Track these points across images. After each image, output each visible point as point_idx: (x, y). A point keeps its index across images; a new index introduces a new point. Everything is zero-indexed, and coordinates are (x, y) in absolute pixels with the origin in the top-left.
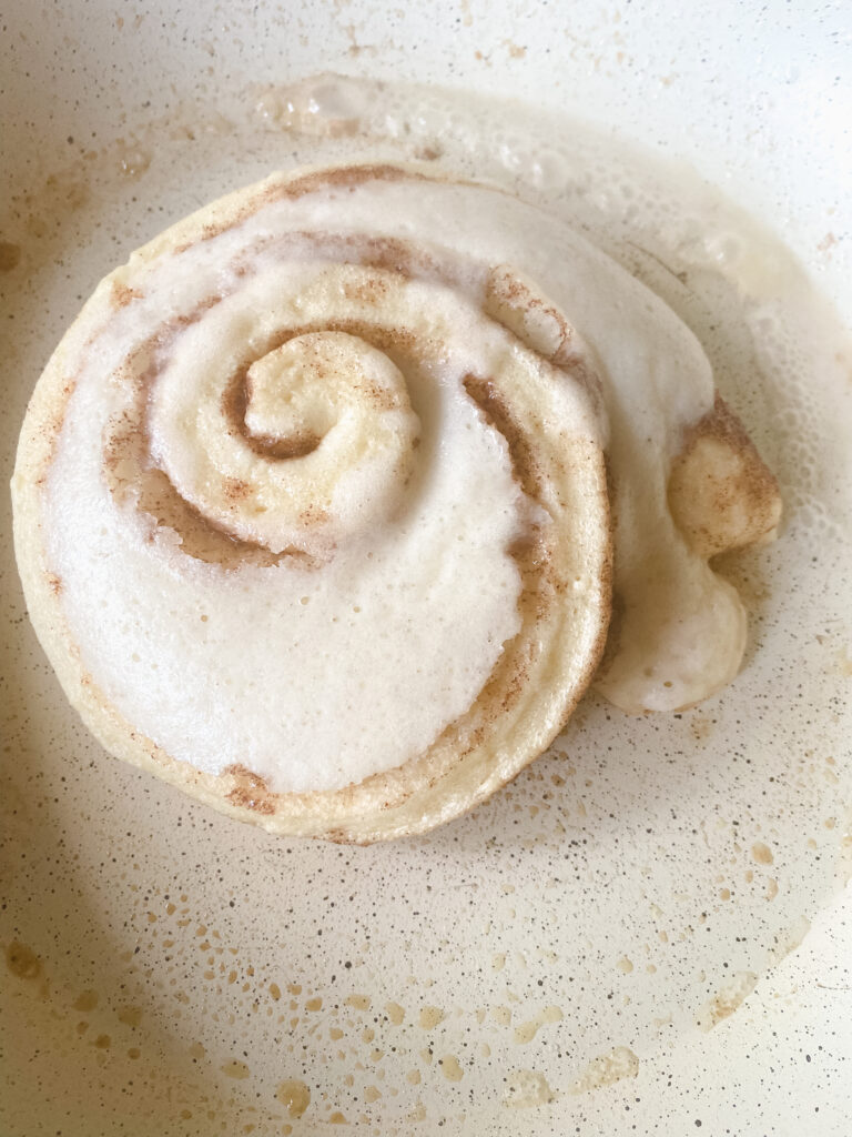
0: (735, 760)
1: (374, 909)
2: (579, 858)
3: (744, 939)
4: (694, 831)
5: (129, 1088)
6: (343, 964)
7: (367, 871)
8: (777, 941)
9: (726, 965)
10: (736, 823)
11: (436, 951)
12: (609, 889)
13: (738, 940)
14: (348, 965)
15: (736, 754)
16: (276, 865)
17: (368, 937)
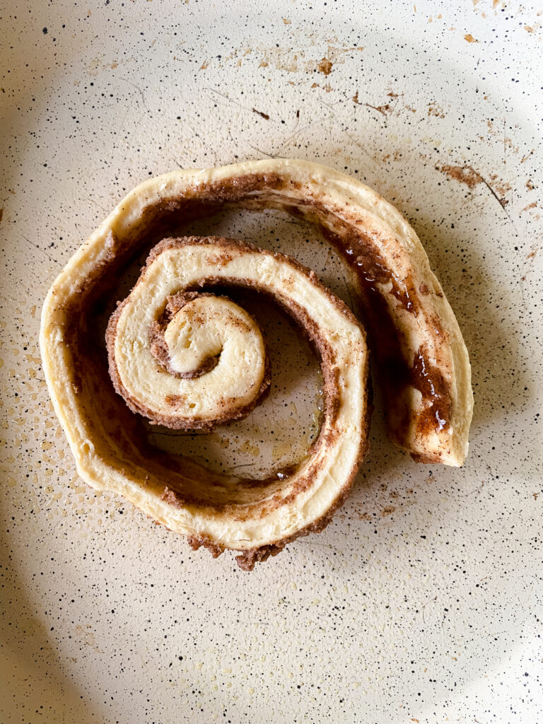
0: (455, 570)
1: (201, 629)
2: (338, 617)
3: (435, 681)
4: (417, 611)
5: (40, 711)
6: (178, 657)
7: (200, 605)
8: (455, 685)
9: (419, 694)
10: (446, 610)
11: (237, 659)
12: (353, 638)
13: (431, 681)
14: (181, 658)
15: (457, 566)
16: (143, 593)
17: (195, 644)
